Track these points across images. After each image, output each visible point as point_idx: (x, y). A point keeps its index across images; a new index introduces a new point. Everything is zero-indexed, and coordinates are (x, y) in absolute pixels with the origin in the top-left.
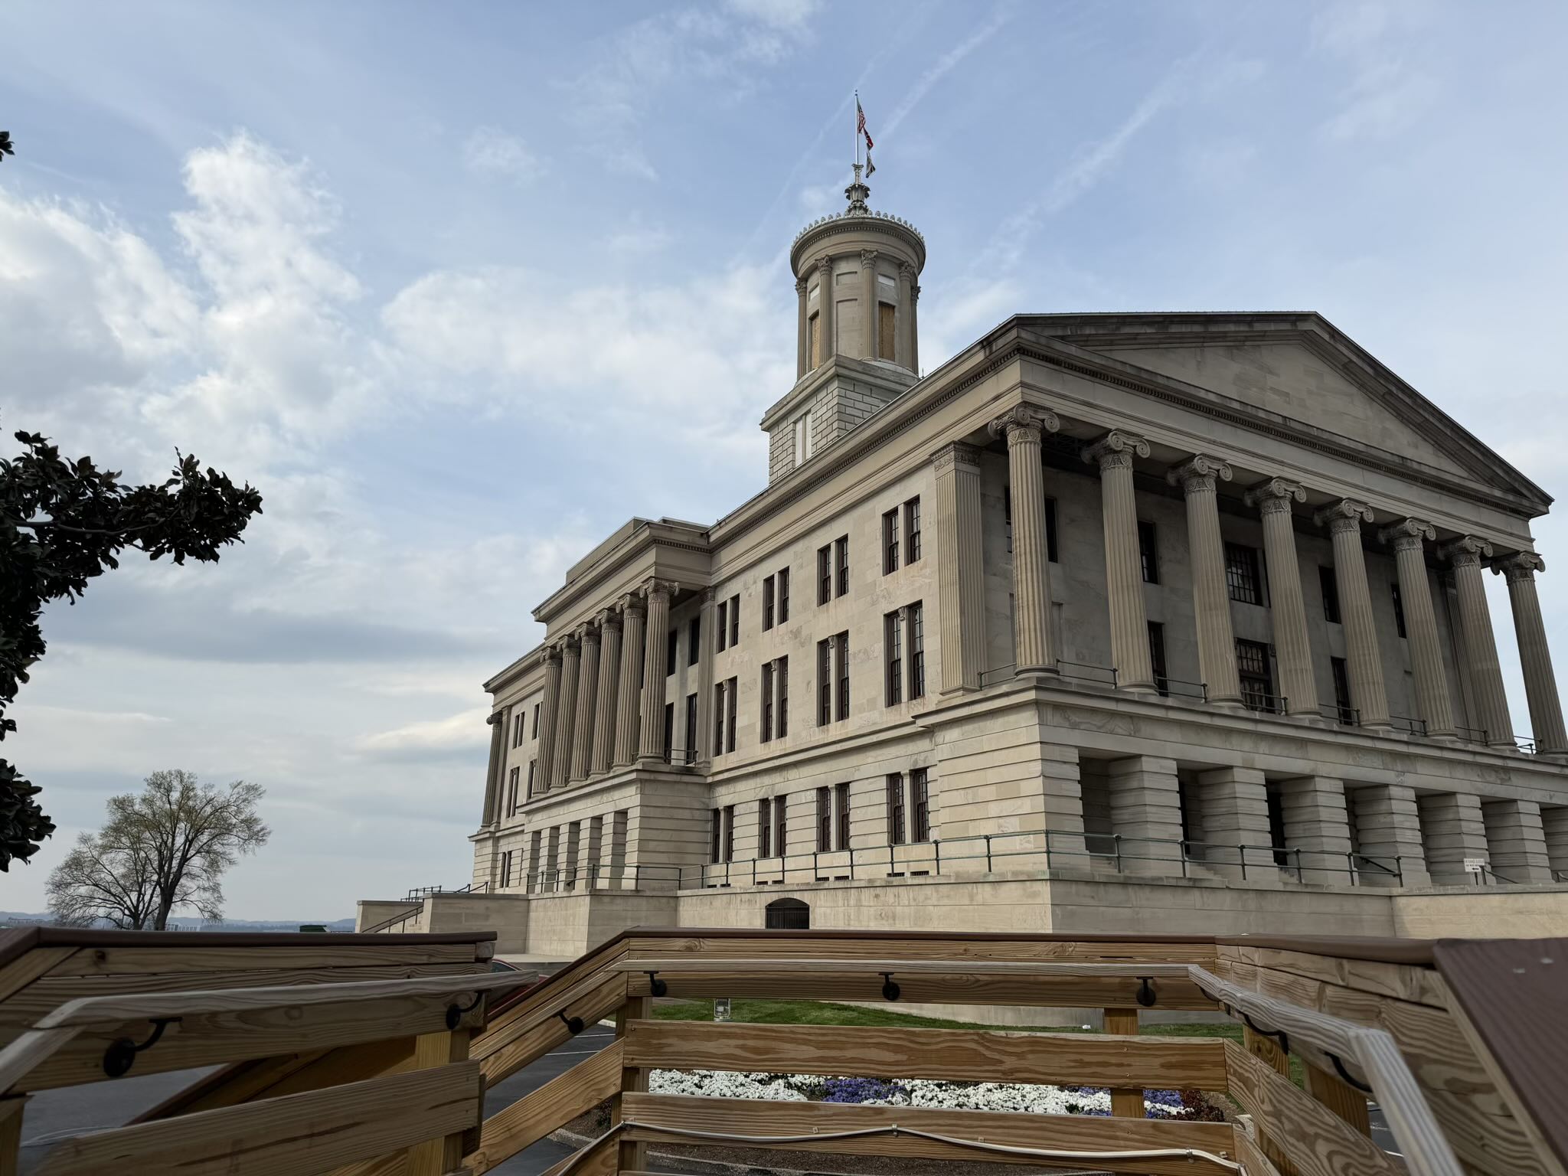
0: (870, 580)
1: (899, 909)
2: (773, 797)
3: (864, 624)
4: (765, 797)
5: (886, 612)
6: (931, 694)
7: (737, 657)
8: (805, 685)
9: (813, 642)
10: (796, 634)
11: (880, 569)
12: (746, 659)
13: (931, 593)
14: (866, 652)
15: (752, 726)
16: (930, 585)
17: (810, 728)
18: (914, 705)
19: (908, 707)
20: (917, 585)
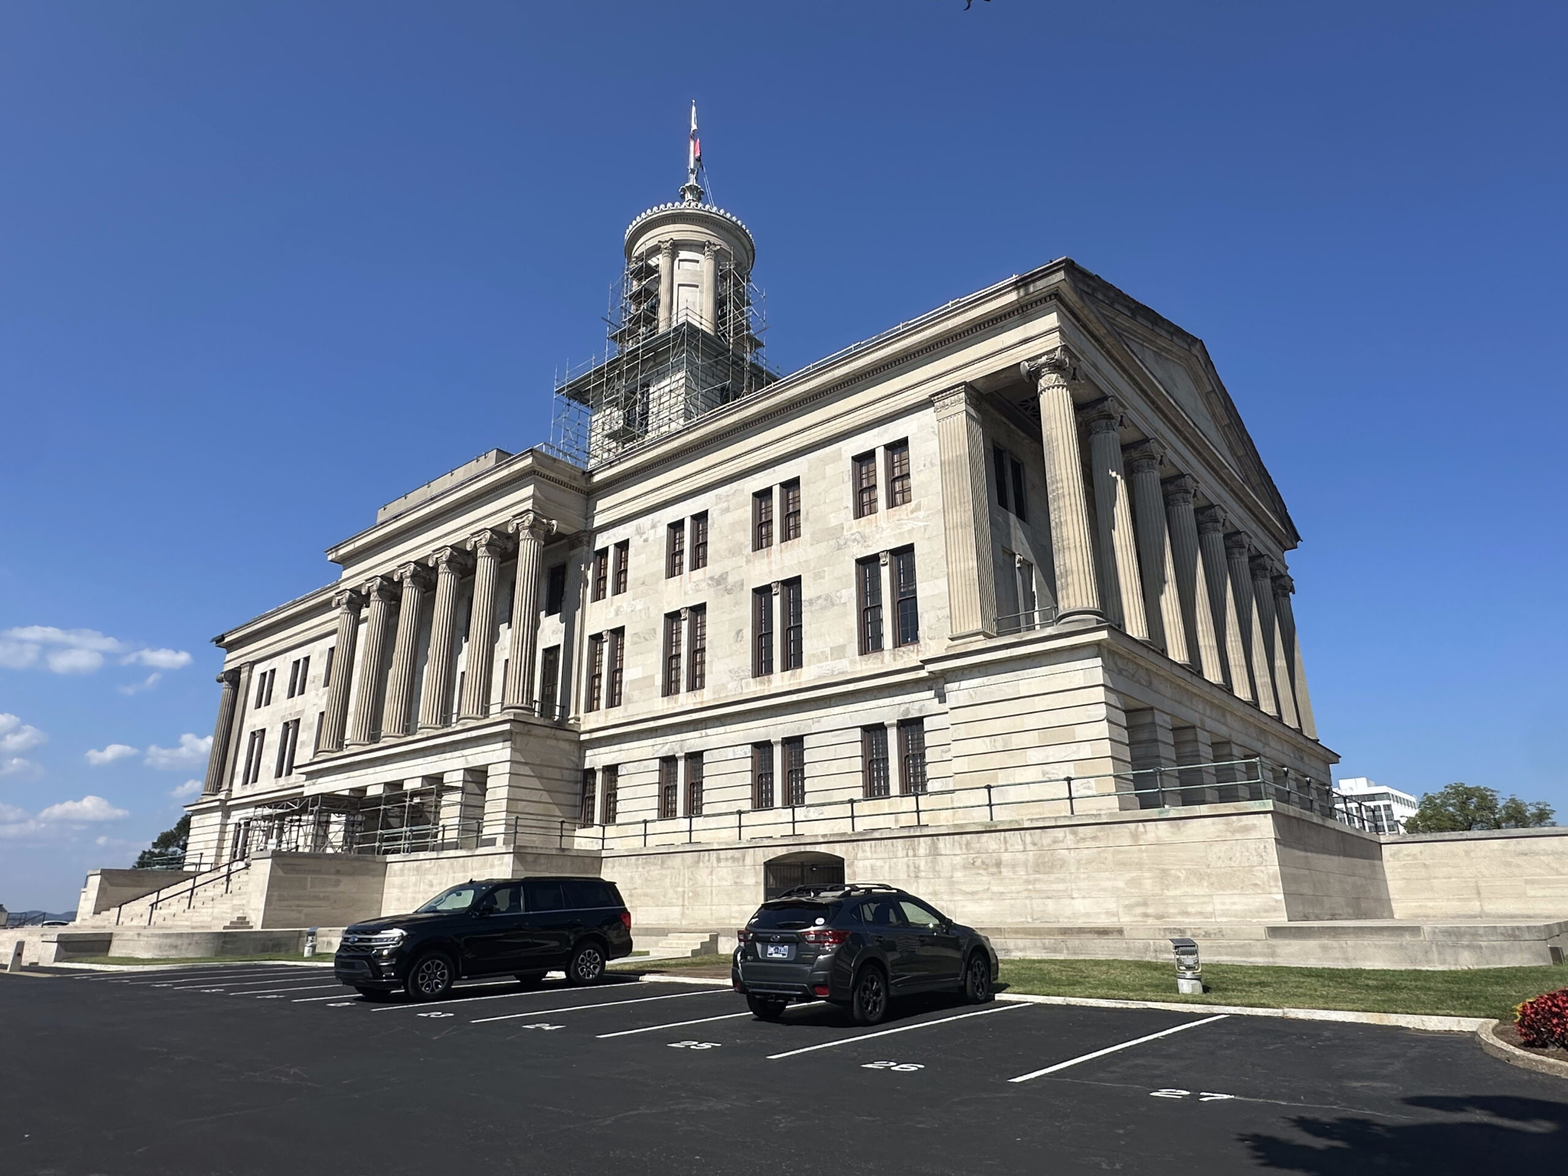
0: (833, 522)
1: (1006, 857)
2: (683, 754)
3: (826, 569)
4: (671, 754)
5: (859, 557)
6: (928, 641)
7: (625, 605)
8: (733, 634)
9: (745, 588)
10: (719, 581)
11: (851, 514)
12: (639, 607)
13: (927, 537)
14: (828, 598)
15: (649, 679)
16: (925, 530)
17: (741, 679)
18: (904, 652)
19: (894, 654)
20: (906, 528)
